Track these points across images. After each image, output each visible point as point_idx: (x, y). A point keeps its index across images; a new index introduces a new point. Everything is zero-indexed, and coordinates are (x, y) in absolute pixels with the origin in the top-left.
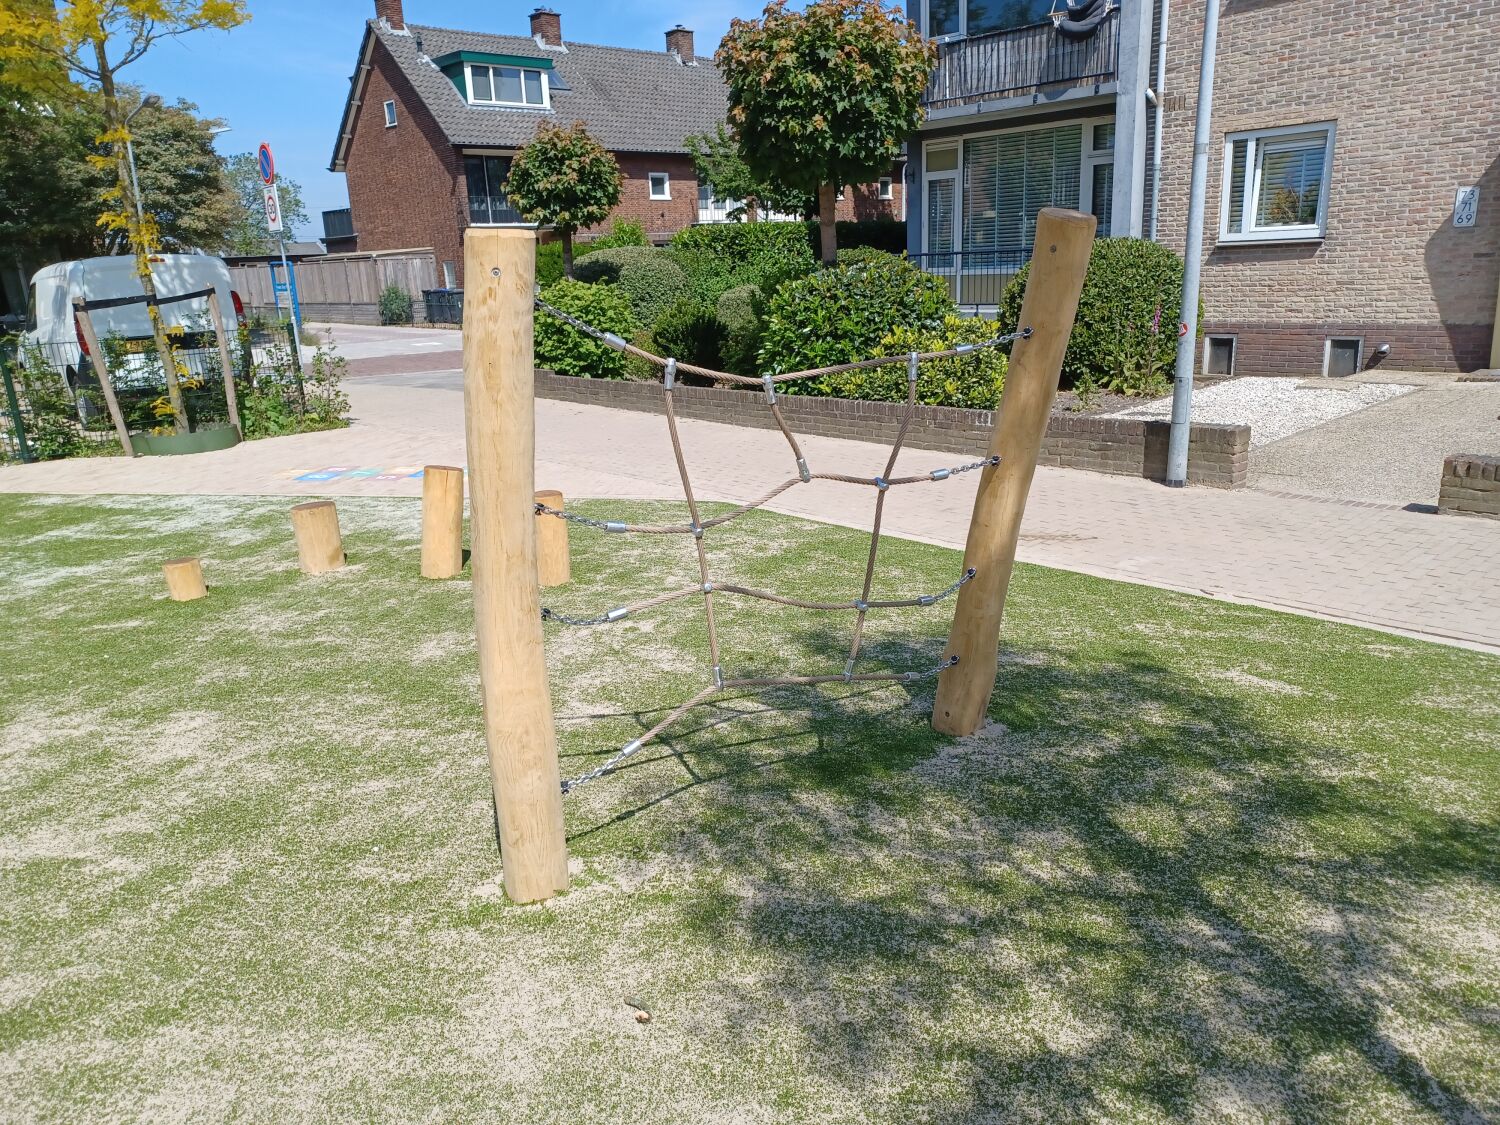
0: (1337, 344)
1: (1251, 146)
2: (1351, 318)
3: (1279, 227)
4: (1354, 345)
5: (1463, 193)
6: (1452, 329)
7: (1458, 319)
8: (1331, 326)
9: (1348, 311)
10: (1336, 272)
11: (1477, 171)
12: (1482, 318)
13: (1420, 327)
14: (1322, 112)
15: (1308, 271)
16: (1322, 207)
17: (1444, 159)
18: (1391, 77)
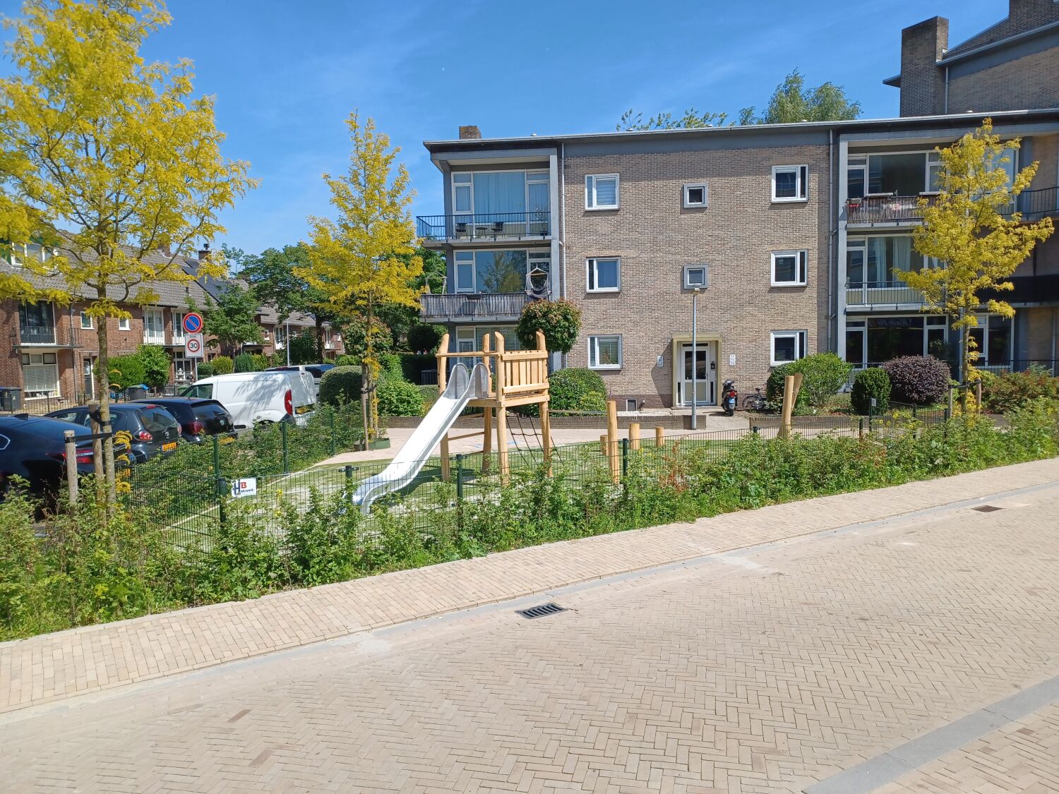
0: (629, 401)
1: (596, 339)
2: (633, 393)
3: (605, 365)
4: (634, 401)
5: (659, 357)
6: (661, 396)
7: (662, 393)
8: (627, 396)
9: (632, 391)
10: (627, 379)
11: (662, 352)
12: (669, 393)
13: (652, 395)
14: (617, 331)
15: (618, 378)
16: (620, 361)
17: (652, 347)
18: (636, 324)
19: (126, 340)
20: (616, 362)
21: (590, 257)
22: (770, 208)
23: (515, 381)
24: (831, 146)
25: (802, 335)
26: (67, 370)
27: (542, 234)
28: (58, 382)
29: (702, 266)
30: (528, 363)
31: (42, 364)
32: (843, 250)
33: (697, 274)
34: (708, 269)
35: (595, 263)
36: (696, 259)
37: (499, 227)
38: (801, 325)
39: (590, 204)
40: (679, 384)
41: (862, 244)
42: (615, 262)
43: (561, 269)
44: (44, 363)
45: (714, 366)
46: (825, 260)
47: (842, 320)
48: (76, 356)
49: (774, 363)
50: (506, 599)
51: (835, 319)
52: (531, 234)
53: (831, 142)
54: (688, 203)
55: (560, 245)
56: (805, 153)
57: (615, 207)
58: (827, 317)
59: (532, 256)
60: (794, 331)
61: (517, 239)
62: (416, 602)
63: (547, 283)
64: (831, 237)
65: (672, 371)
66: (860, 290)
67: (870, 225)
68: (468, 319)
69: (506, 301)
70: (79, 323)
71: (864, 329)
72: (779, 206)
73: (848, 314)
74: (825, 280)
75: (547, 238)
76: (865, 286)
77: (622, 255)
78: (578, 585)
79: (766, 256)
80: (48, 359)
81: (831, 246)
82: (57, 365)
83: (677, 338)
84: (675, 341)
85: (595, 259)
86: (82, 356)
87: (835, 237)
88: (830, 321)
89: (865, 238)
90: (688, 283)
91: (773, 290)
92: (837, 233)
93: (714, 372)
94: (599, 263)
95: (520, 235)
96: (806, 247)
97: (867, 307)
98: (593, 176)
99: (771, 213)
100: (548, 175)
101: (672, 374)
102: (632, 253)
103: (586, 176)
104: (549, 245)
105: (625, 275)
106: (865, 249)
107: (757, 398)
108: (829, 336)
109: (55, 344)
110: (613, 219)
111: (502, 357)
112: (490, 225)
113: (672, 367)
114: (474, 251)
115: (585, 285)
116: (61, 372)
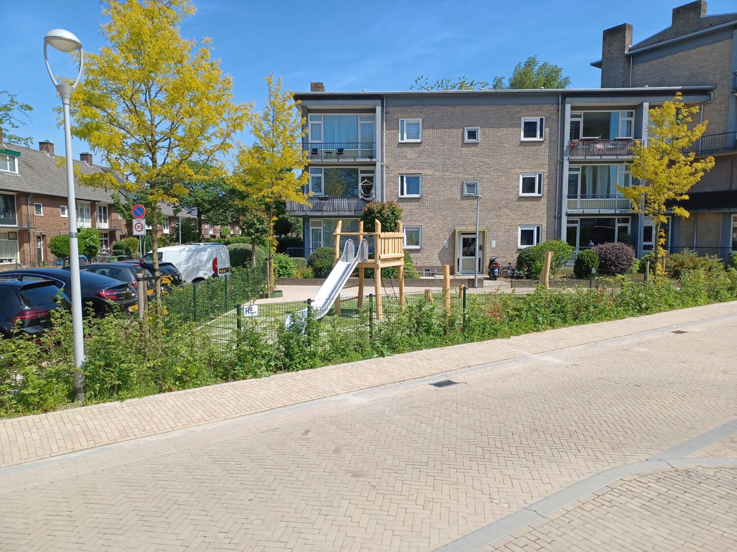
0: (426, 270)
2: (428, 265)
3: (411, 246)
4: (429, 270)
5: (446, 241)
8: (425, 267)
10: (425, 255)
11: (448, 238)
12: (452, 265)
13: (441, 267)
14: (419, 224)
15: (419, 255)
16: (420, 242)
17: (441, 235)
18: (431, 219)
19: (65, 224)
20: (417, 244)
21: (402, 174)
22: (520, 145)
23: (386, 251)
24: (560, 105)
25: (538, 228)
26: (25, 244)
27: (370, 158)
28: (18, 253)
29: (475, 182)
30: (393, 240)
31: (7, 240)
32: (566, 173)
33: (472, 186)
34: (479, 184)
35: (405, 178)
36: (471, 177)
37: (340, 152)
38: (538, 222)
39: (402, 138)
40: (458, 259)
41: (578, 170)
42: (418, 178)
43: (382, 181)
44: (9, 239)
45: (481, 248)
46: (554, 180)
47: (564, 219)
48: (32, 235)
49: (520, 246)
50: (419, 378)
51: (560, 218)
52: (362, 157)
53: (560, 102)
54: (467, 140)
55: (382, 165)
56: (543, 109)
57: (419, 141)
58: (555, 217)
59: (362, 172)
60: (533, 225)
61: (353, 160)
62: (367, 379)
63: (373, 191)
64: (558, 165)
65: (454, 251)
66: (576, 199)
67: (583, 158)
68: (319, 214)
69: (345, 202)
70: (33, 211)
71: (578, 225)
72: (525, 143)
73: (568, 215)
74: (554, 192)
75: (373, 160)
76: (579, 197)
77: (423, 173)
78: (458, 371)
79: (516, 176)
80: (11, 236)
81: (558, 171)
82: (18, 241)
83: (458, 229)
84: (457, 231)
85: (405, 175)
86: (35, 235)
87: (561, 165)
88: (556, 220)
89: (580, 166)
90: (466, 193)
91: (521, 198)
92: (562, 163)
93: (481, 252)
94: (407, 178)
95: (355, 158)
96: (543, 171)
97: (580, 211)
98: (404, 119)
99: (521, 148)
100: (374, 118)
101: (454, 253)
102: (430, 172)
103: (400, 120)
104: (374, 165)
105: (424, 186)
106: (579, 173)
107: (509, 269)
108: (556, 230)
109: (16, 226)
110: (417, 149)
111: (380, 235)
112: (334, 150)
113: (454, 248)
114: (323, 168)
115: (398, 192)
116: (21, 245)
